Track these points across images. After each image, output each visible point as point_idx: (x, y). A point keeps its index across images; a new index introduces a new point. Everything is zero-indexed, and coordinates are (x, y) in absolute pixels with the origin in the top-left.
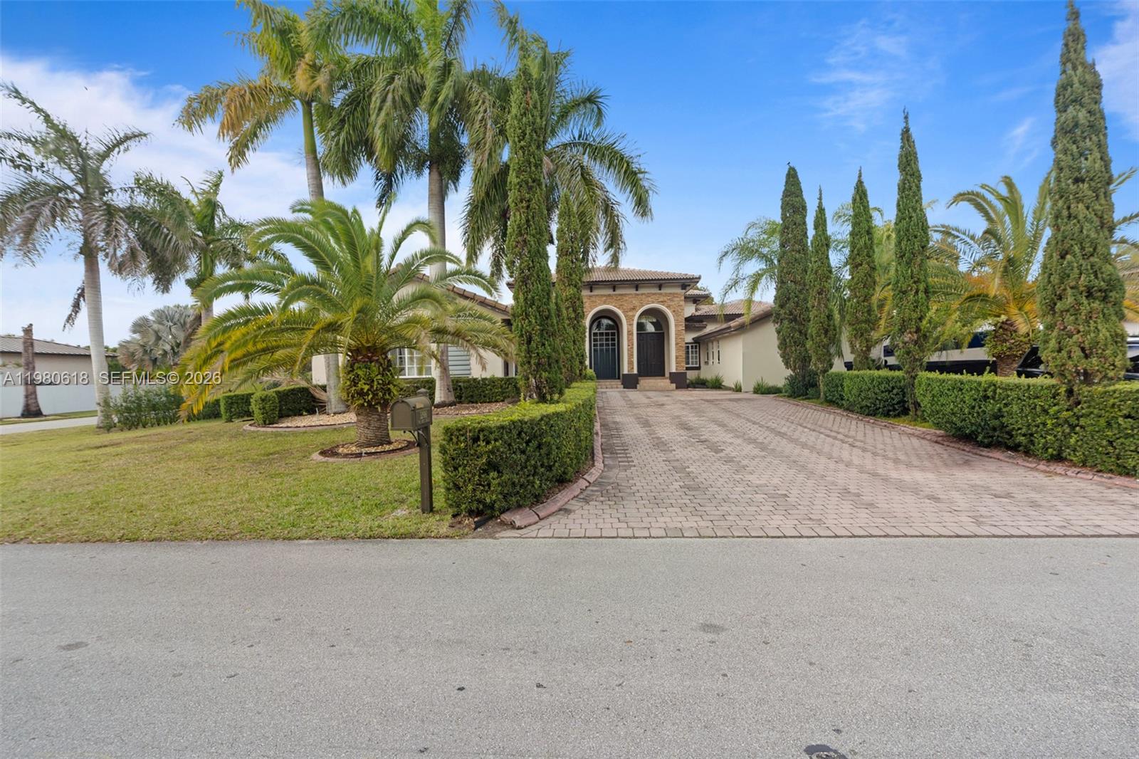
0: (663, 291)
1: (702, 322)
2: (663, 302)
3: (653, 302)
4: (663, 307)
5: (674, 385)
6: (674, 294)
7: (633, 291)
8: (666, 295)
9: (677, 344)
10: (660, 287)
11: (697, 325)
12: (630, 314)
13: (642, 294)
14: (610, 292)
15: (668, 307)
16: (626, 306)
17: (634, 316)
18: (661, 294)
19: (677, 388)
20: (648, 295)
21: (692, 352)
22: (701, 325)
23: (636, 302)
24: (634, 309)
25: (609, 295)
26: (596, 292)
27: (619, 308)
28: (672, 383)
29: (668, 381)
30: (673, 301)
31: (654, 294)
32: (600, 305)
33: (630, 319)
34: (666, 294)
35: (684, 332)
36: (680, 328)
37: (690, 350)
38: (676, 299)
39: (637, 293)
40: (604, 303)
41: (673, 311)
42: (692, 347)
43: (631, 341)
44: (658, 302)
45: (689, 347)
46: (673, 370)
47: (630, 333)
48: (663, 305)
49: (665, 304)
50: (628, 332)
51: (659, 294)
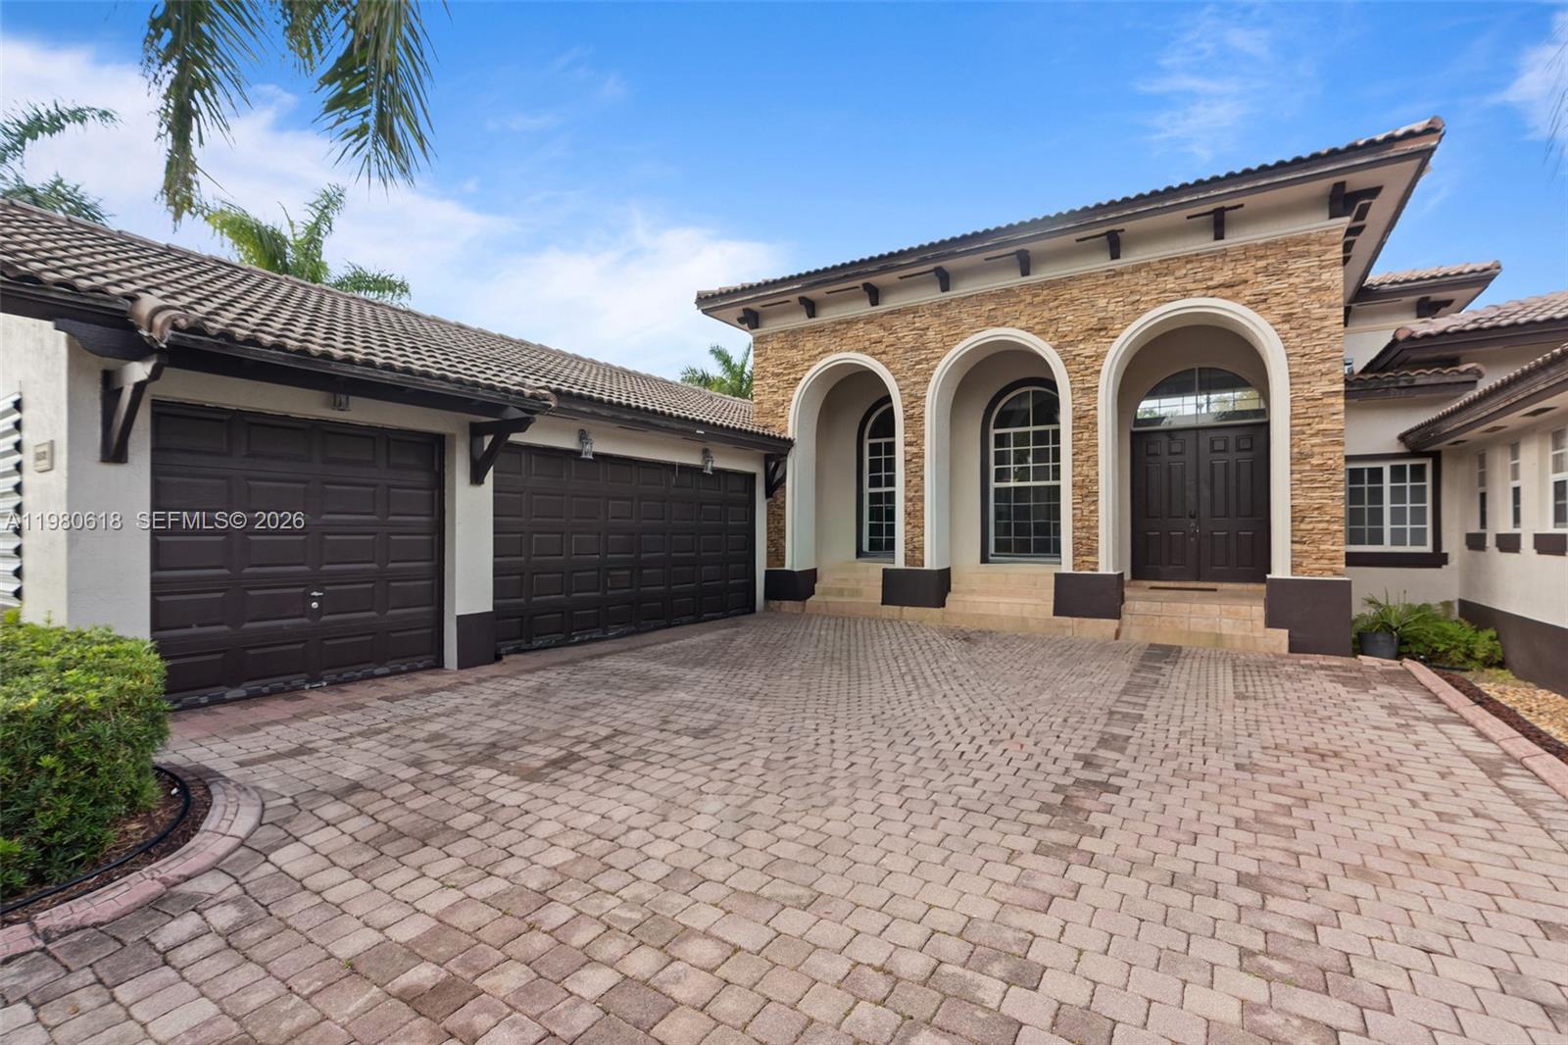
0: (1233, 240)
1: (1454, 361)
2: (1229, 289)
3: (1186, 293)
4: (1234, 310)
5: (1282, 636)
6: (1286, 243)
7: (1100, 264)
8: (1248, 252)
9: (1298, 459)
10: (1219, 224)
11: (1422, 377)
12: (1087, 349)
13: (1137, 269)
14: (1012, 280)
15: (1259, 302)
17: (1099, 357)
18: (1224, 253)
19: (1294, 647)
20: (1166, 267)
21: (1394, 492)
22: (1448, 375)
23: (1106, 303)
24: (1102, 329)
25: (1008, 292)
26: (961, 290)
27: (1041, 333)
28: (1271, 622)
29: (1258, 610)
30: (1278, 273)
31: (1188, 260)
33: (1085, 371)
34: (1246, 249)
35: (1339, 403)
36: (1321, 387)
37: (1387, 484)
38: (1302, 263)
39: (1117, 264)
40: (991, 321)
41: (1288, 318)
42: (1398, 473)
43: (1086, 454)
44: (1210, 290)
45: (1376, 474)
46: (1281, 568)
47: (1085, 422)
48: (1234, 297)
49: (1247, 292)
50: (1077, 418)
51: (1213, 256)
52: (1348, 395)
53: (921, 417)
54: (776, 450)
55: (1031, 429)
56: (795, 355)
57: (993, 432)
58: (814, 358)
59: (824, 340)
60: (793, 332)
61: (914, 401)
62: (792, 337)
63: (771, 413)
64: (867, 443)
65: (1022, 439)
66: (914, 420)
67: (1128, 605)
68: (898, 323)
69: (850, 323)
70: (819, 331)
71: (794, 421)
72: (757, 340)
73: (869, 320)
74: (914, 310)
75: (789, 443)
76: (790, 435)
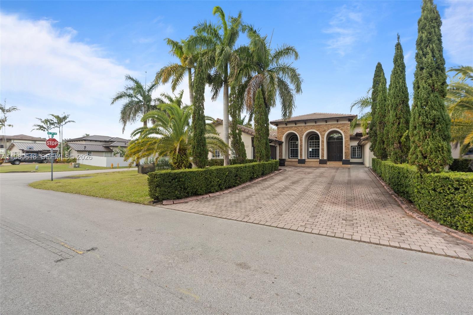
0: (339, 123)
2: (339, 128)
3: (334, 128)
6: (345, 124)
7: (325, 123)
8: (340, 124)
9: (345, 147)
10: (337, 121)
12: (323, 133)
13: (329, 124)
14: (314, 124)
15: (342, 130)
16: (321, 130)
17: (325, 134)
18: (338, 124)
20: (332, 125)
21: (357, 150)
23: (326, 128)
24: (325, 131)
25: (314, 125)
26: (308, 124)
27: (318, 131)
28: (342, 163)
30: (344, 127)
31: (334, 124)
32: (309, 129)
33: (323, 135)
35: (349, 141)
36: (347, 139)
37: (356, 149)
38: (346, 126)
39: (326, 124)
40: (311, 129)
41: (344, 132)
42: (357, 148)
43: (323, 145)
44: (337, 128)
45: (355, 148)
46: (344, 158)
47: (323, 142)
48: (339, 129)
49: (340, 128)
50: (322, 141)
51: (337, 124)
52: (350, 139)
53: (302, 140)
54: (280, 143)
55: (314, 141)
56: (284, 131)
57: (309, 141)
58: (287, 131)
59: (288, 129)
60: (283, 127)
61: (301, 138)
62: (283, 128)
63: (280, 138)
64: (290, 142)
65: (313, 142)
66: (301, 140)
67: (327, 163)
68: (299, 128)
69: (292, 127)
70: (287, 127)
71: (283, 140)
72: (278, 128)
73: (295, 127)
74: (301, 126)
75: (283, 142)
76: (283, 141)
